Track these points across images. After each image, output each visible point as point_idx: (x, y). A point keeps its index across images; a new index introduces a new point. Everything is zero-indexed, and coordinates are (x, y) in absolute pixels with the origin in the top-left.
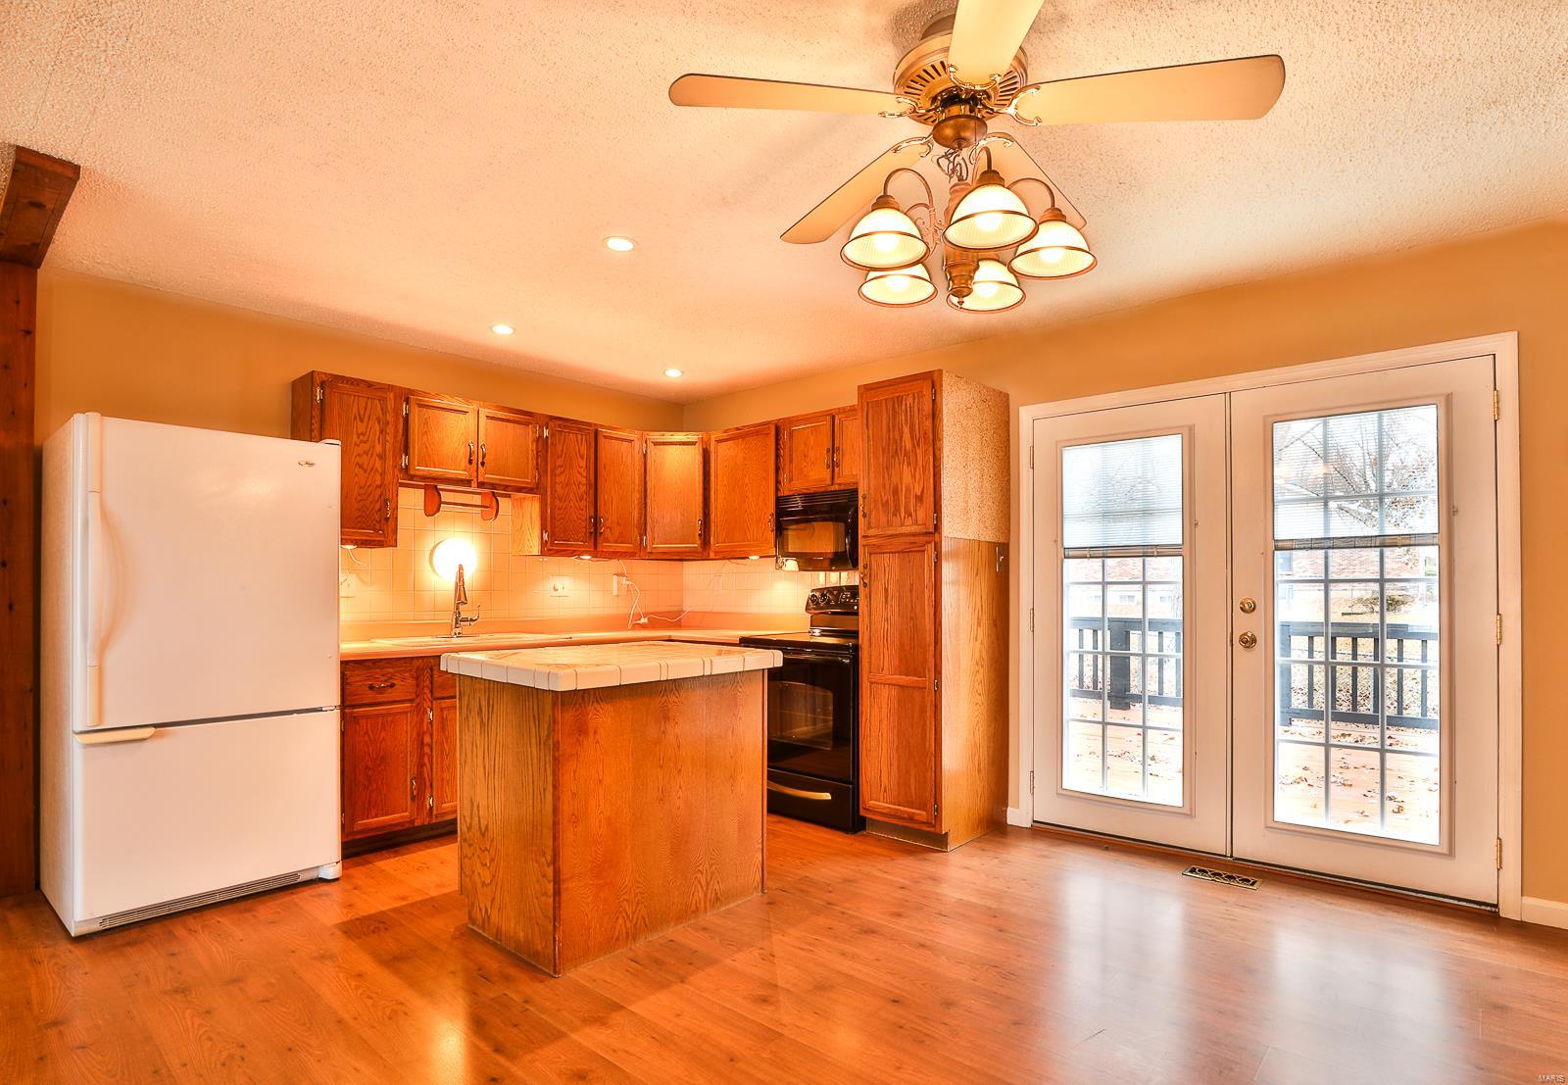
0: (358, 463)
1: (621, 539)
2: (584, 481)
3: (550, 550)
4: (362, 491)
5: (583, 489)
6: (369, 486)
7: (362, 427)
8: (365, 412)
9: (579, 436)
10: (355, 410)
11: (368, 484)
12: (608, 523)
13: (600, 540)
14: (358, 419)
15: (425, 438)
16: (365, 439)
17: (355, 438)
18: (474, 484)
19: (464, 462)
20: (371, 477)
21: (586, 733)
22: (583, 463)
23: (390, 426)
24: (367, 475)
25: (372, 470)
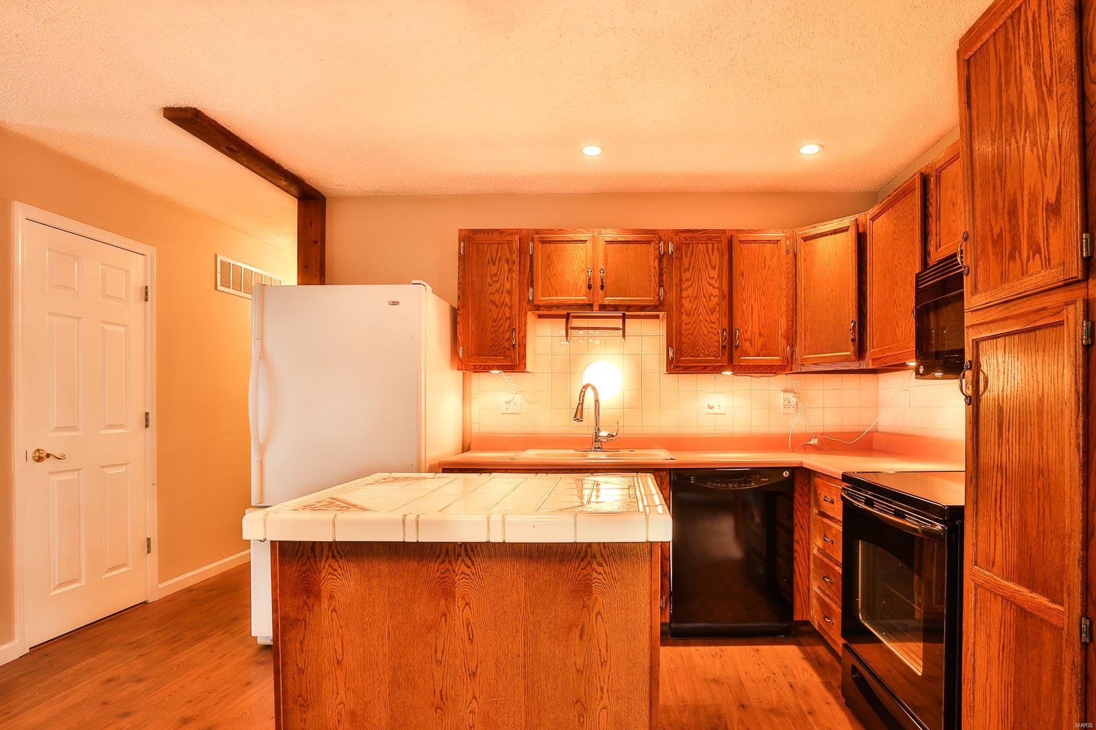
0: (491, 301)
1: (765, 350)
2: (716, 292)
3: (677, 367)
4: (495, 324)
5: (715, 300)
6: (500, 319)
7: (494, 269)
8: (496, 257)
9: (710, 246)
10: (489, 256)
11: (500, 317)
12: (748, 335)
13: (735, 354)
14: (491, 263)
15: (548, 269)
16: (497, 279)
17: (489, 280)
18: (596, 308)
19: (584, 287)
20: (502, 310)
21: (318, 596)
22: (715, 274)
23: (515, 265)
24: (499, 309)
25: (502, 305)
